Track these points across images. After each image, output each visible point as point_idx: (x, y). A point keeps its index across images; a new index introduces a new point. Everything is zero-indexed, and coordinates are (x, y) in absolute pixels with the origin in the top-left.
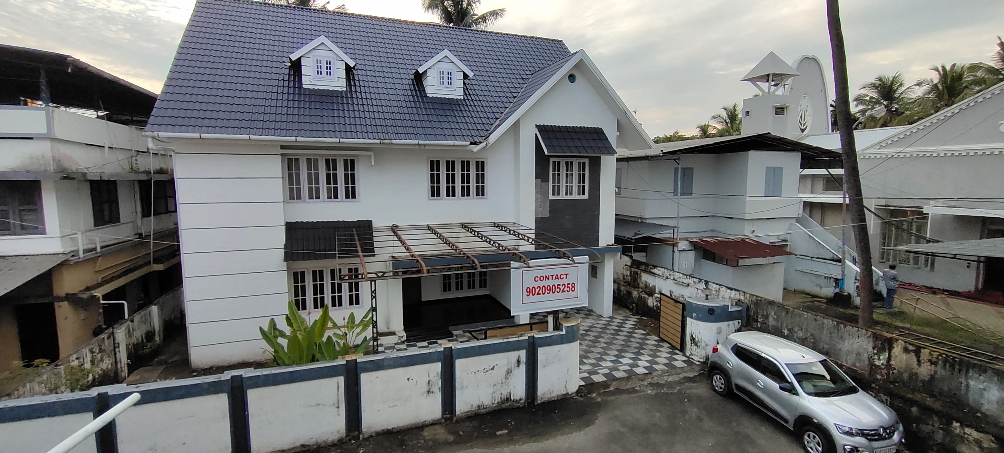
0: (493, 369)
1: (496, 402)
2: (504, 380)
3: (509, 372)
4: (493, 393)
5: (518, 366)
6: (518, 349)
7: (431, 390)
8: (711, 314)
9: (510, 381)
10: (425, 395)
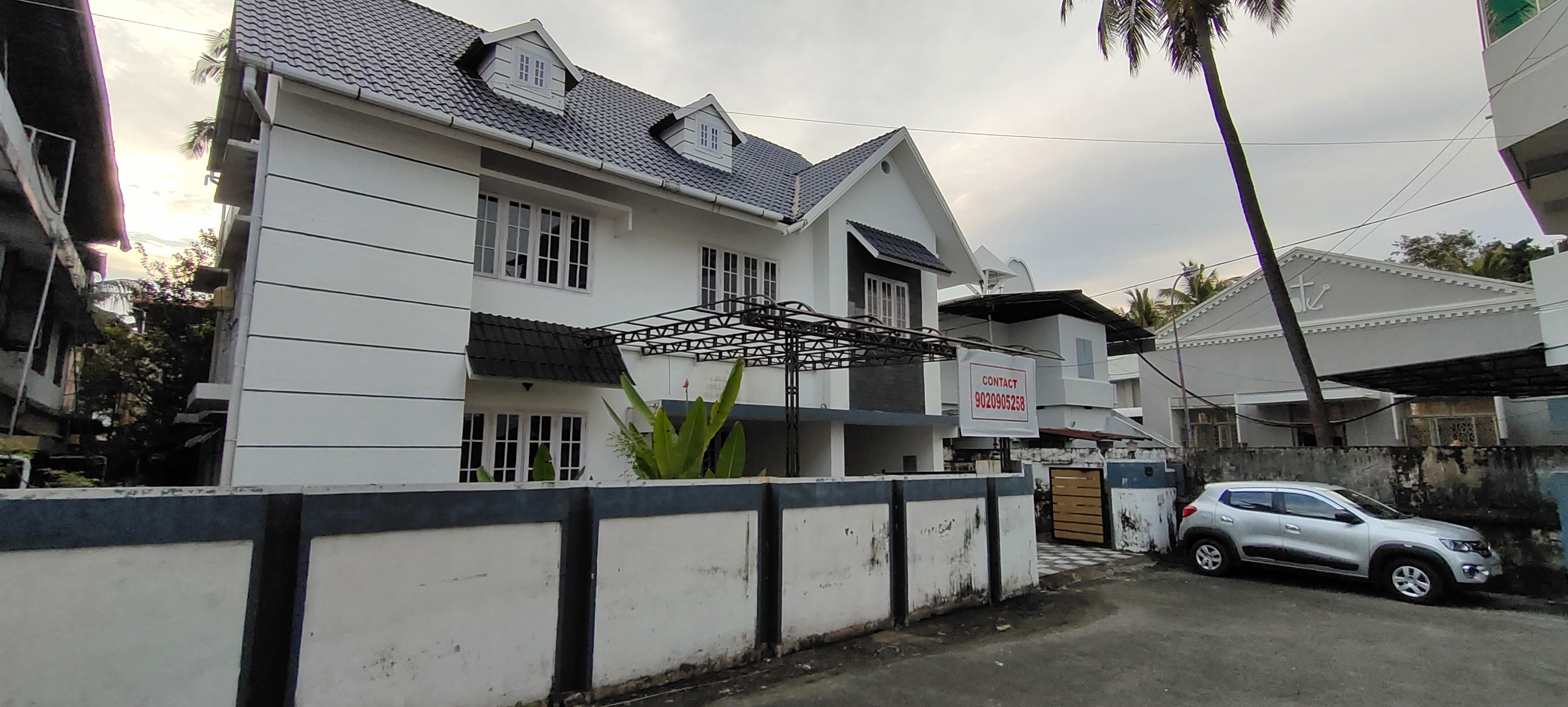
0: (949, 528)
1: (955, 593)
2: (963, 550)
3: (968, 536)
4: (951, 575)
5: (978, 527)
6: (976, 495)
7: (876, 559)
8: (1150, 475)
9: (970, 552)
10: (868, 567)
